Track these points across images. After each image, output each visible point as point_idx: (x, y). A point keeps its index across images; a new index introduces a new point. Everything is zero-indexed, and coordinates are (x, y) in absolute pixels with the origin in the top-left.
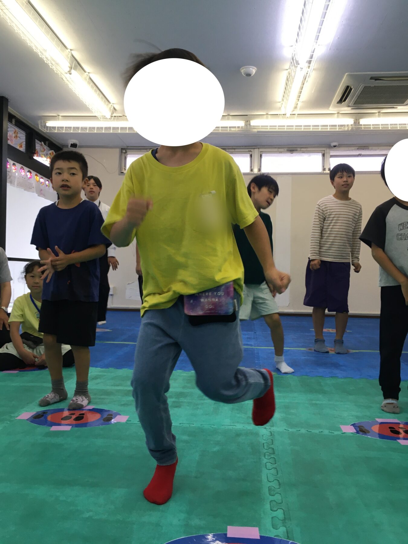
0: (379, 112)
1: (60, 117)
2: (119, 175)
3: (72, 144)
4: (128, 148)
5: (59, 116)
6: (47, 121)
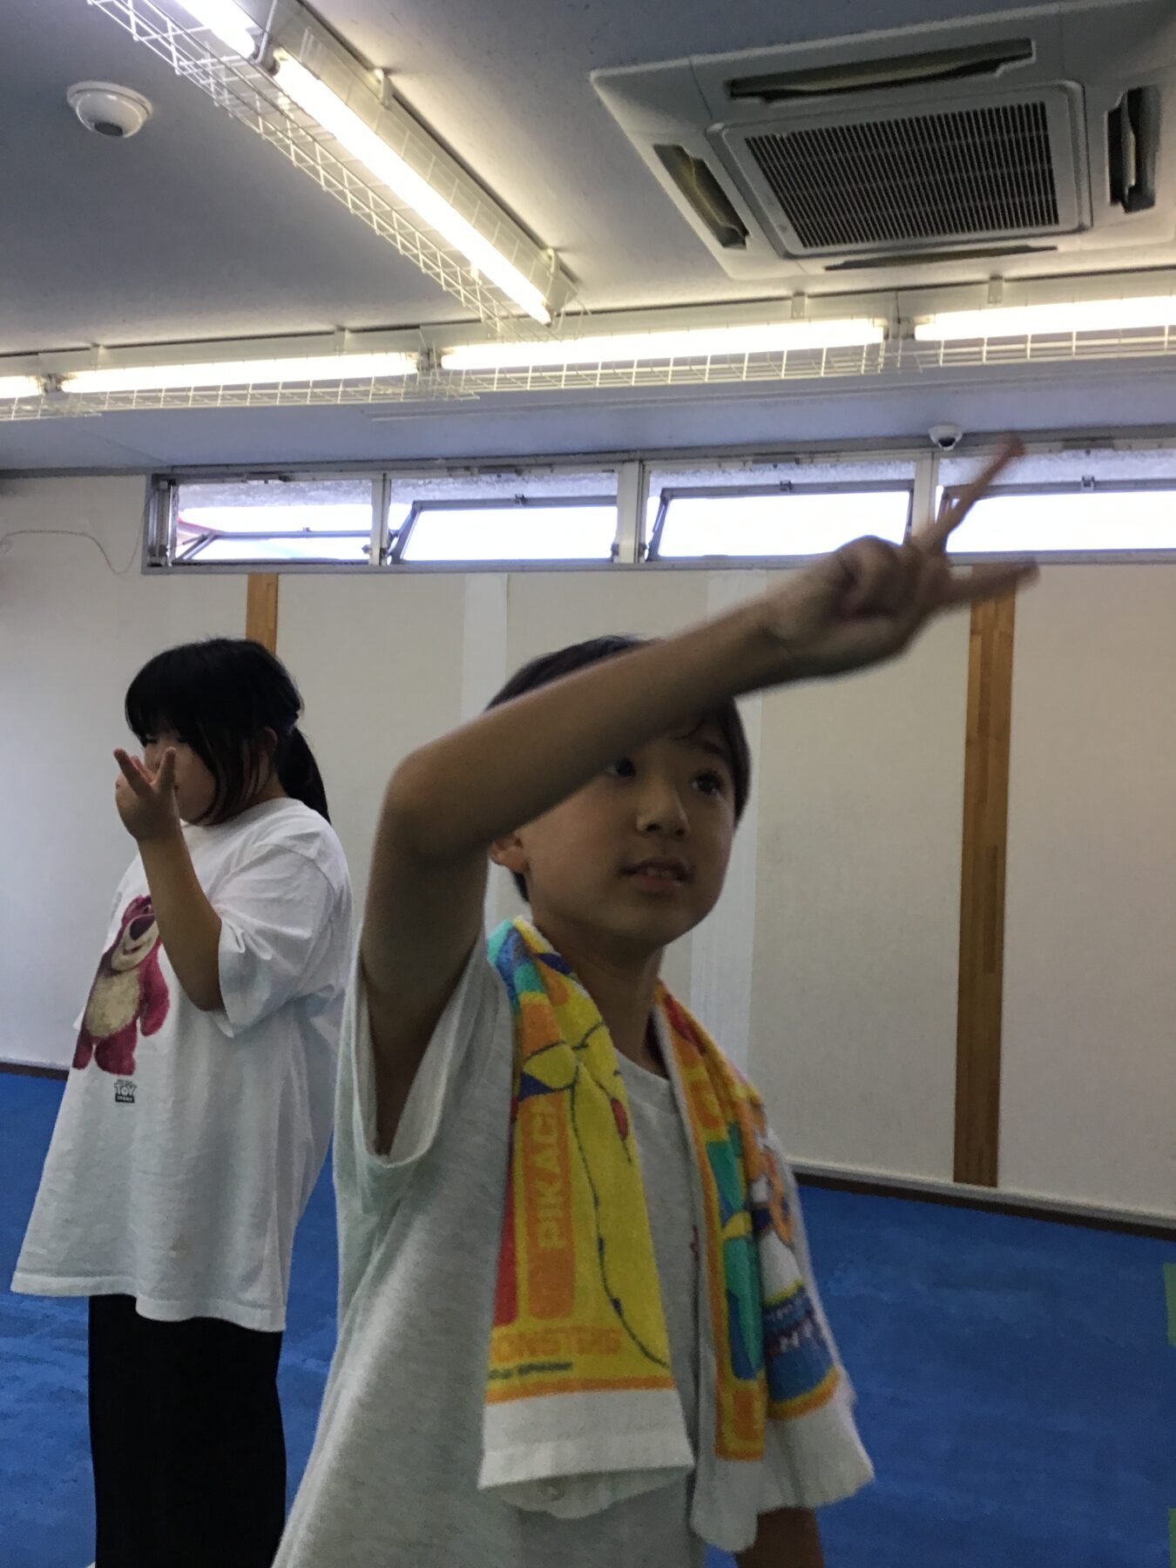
0: (996, 278)
2: (144, 573)
4: (178, 471)
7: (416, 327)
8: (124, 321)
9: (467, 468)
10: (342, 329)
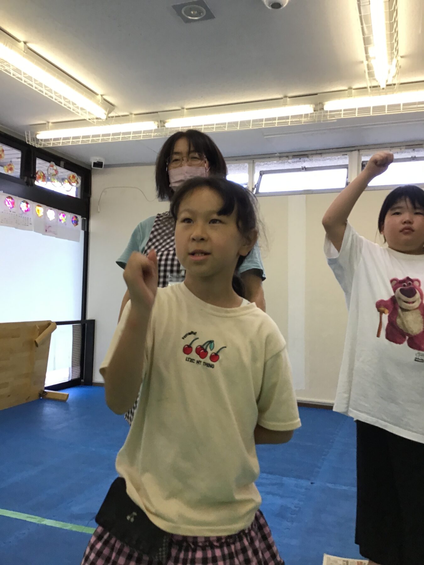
1: (50, 124)
3: (94, 163)
5: (48, 122)
6: (38, 131)
7: (316, 94)
8: (202, 97)
9: (287, 157)
10: (286, 97)
